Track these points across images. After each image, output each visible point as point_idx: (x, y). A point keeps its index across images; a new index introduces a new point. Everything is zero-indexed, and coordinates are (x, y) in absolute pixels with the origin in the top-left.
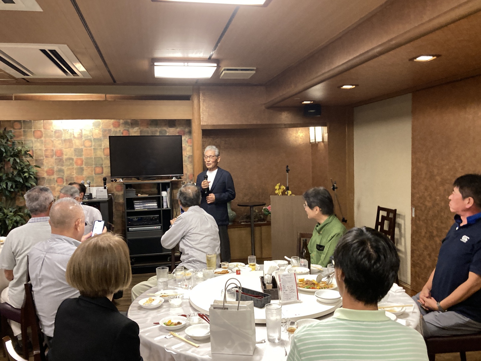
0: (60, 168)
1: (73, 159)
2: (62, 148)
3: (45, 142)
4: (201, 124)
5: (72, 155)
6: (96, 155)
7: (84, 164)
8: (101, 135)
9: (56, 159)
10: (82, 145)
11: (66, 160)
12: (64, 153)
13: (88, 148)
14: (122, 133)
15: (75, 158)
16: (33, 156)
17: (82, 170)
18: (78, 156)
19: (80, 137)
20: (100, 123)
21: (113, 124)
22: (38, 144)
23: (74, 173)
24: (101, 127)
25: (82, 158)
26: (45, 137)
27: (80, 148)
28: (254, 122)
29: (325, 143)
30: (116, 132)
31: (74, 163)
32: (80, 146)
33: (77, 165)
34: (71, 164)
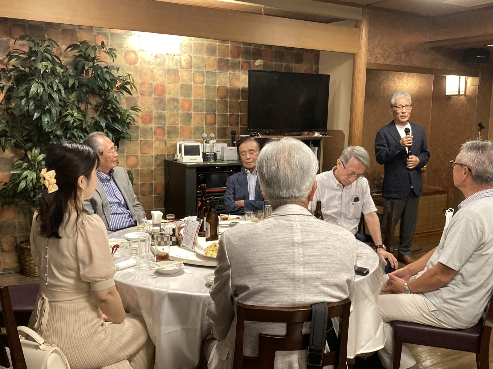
0: (161, 113)
1: (179, 100)
2: (164, 82)
3: (141, 71)
5: (178, 94)
6: (208, 96)
7: (192, 108)
8: (216, 67)
9: (155, 99)
10: (191, 81)
11: (170, 101)
12: (167, 90)
13: (199, 85)
15: (180, 98)
17: (188, 117)
18: (184, 97)
19: (190, 67)
20: (216, 49)
21: (230, 52)
23: (180, 122)
24: (217, 54)
25: (191, 99)
26: (142, 64)
27: (189, 84)
30: (235, 63)
31: (179, 106)
32: (188, 81)
33: (184, 110)
34: (175, 107)
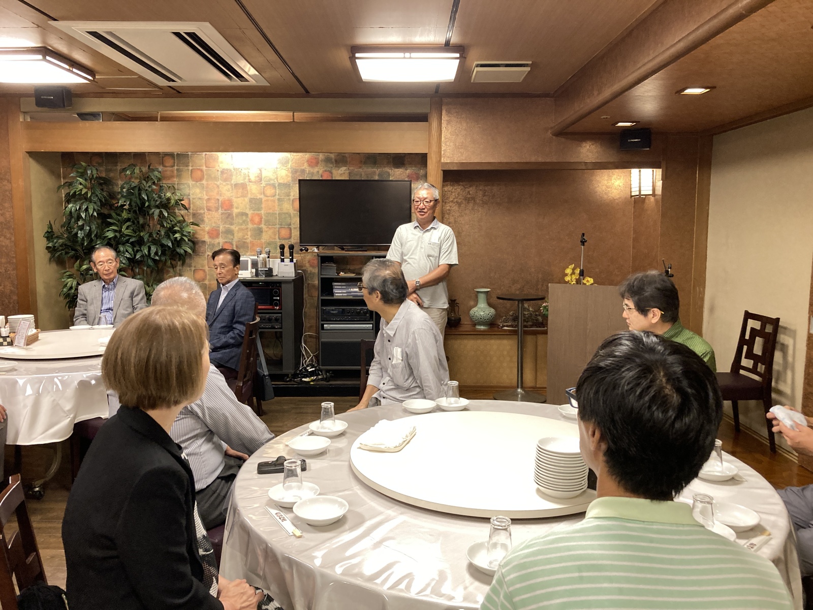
0: (229, 227)
1: (248, 214)
2: (231, 197)
3: (207, 188)
4: (442, 161)
5: (246, 208)
6: (281, 209)
7: (263, 222)
8: (290, 179)
9: (222, 214)
10: (261, 194)
11: (237, 216)
12: (235, 205)
13: (270, 198)
14: (322, 176)
15: (250, 212)
16: (190, 208)
17: (260, 231)
18: (254, 211)
19: (259, 181)
20: (289, 159)
21: (308, 161)
22: (198, 191)
23: (249, 237)
24: (290, 165)
25: (261, 213)
26: (207, 180)
27: (258, 198)
28: (533, 159)
29: (657, 197)
30: (313, 174)
31: (249, 220)
32: (258, 195)
33: (253, 224)
34: (244, 222)
